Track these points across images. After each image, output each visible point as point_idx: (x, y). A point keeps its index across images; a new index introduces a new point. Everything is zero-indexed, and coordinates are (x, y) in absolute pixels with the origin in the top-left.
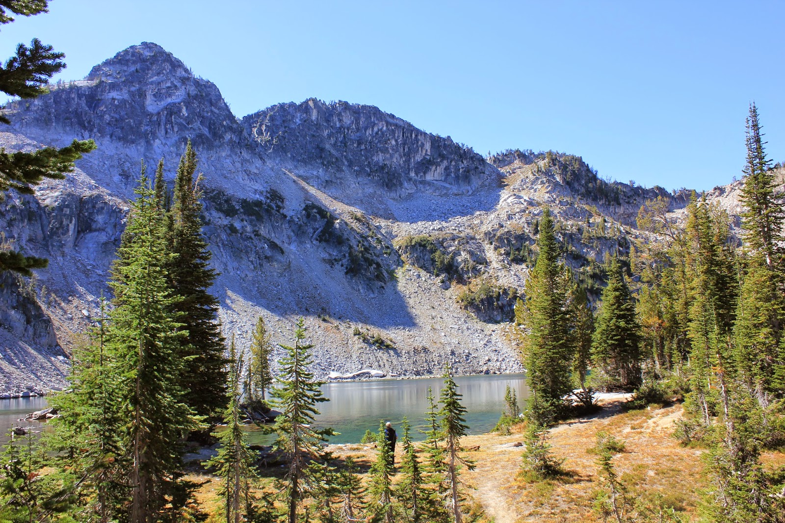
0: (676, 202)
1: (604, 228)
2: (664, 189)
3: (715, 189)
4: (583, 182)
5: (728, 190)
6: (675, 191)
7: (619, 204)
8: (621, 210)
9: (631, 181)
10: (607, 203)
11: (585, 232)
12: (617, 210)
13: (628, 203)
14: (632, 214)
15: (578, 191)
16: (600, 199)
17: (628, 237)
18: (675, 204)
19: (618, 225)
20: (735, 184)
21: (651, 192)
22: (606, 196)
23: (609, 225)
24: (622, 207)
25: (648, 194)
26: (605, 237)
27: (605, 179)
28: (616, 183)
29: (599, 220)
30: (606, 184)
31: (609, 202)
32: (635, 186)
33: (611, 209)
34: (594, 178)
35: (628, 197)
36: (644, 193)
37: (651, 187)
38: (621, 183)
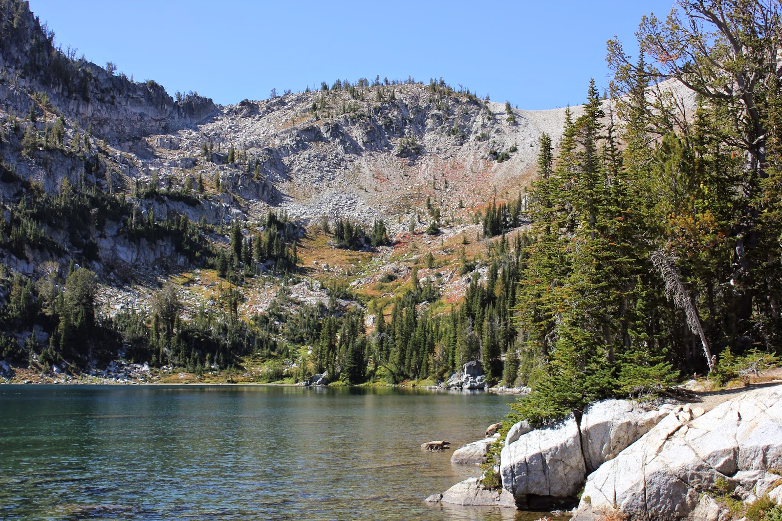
0: (180, 114)
1: (61, 136)
2: (162, 88)
3: (243, 103)
4: (27, 48)
5: (263, 108)
6: (179, 96)
7: (87, 100)
8: (88, 111)
9: (109, 64)
10: (66, 94)
11: (28, 135)
12: (81, 110)
13: (101, 100)
14: (105, 120)
15: (17, 61)
16: (55, 85)
17: (101, 156)
18: (176, 116)
19: (84, 133)
20: (274, 101)
21: (141, 89)
22: (66, 82)
23: (70, 132)
24: (90, 108)
25: (135, 92)
26: (62, 151)
27: (64, 50)
28: (83, 63)
29: (52, 120)
30: (66, 60)
31: (70, 93)
32: (116, 73)
33: (72, 106)
34: (46, 44)
35: (102, 91)
36: (129, 89)
37: (142, 81)
38: (92, 65)
